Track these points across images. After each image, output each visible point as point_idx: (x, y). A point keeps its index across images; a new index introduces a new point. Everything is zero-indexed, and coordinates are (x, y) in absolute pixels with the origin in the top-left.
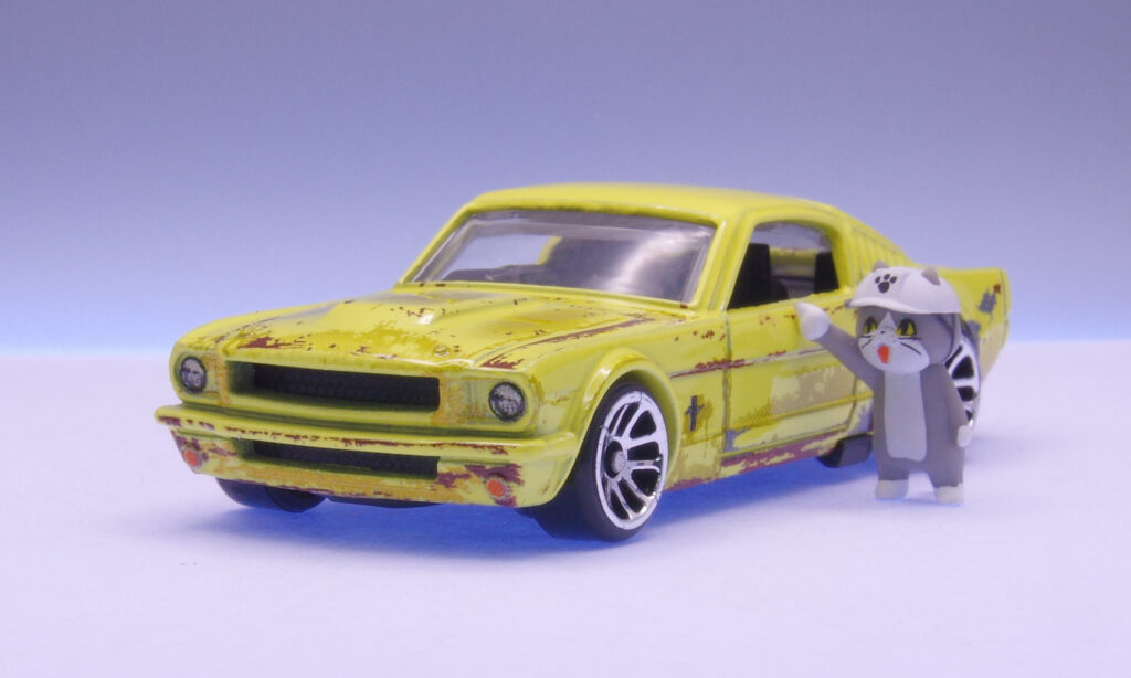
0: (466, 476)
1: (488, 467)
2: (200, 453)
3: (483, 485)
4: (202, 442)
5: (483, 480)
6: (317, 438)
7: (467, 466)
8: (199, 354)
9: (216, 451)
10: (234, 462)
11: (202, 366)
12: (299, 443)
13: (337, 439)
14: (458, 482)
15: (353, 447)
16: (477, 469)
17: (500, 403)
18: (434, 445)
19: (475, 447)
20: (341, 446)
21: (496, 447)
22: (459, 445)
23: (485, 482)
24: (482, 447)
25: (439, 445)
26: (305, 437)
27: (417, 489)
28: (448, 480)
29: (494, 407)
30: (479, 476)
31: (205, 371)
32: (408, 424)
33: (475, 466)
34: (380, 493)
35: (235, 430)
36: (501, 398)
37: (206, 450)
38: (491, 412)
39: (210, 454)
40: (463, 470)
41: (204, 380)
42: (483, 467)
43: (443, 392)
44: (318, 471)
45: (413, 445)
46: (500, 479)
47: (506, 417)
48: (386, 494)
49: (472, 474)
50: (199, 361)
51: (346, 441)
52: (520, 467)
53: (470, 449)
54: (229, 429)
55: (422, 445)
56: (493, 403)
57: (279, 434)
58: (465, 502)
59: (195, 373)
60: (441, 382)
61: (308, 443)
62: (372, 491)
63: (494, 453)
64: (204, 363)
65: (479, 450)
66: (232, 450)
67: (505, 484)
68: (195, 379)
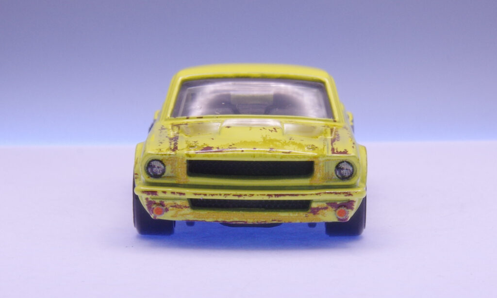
0: (326, 208)
1: (338, 203)
2: (164, 208)
3: (334, 212)
4: (166, 202)
5: (334, 209)
6: (253, 195)
7: (327, 203)
8: (160, 158)
9: (175, 206)
10: (188, 211)
11: (163, 164)
12: (241, 198)
13: (264, 195)
14: (320, 212)
15: (274, 198)
16: (332, 204)
17: (342, 171)
18: (317, 194)
19: (336, 193)
20: (266, 198)
21: (347, 193)
22: (328, 193)
23: (335, 211)
24: (340, 193)
25: (320, 193)
26: (246, 195)
27: (298, 217)
28: (315, 211)
29: (338, 173)
30: (332, 208)
31: (165, 166)
32: (294, 185)
33: (332, 203)
34: (275, 220)
35: (200, 194)
36: (343, 169)
37: (168, 207)
38: (336, 176)
39: (171, 208)
40: (325, 205)
41: (164, 171)
42: (336, 203)
43: (316, 168)
44: (241, 212)
45: (306, 195)
46: (345, 208)
47: (343, 178)
48: (279, 221)
49: (330, 208)
50: (161, 161)
51: (269, 195)
52: (355, 202)
53: (333, 195)
54: (196, 194)
55: (311, 195)
56: (338, 172)
57: (229, 195)
58: (321, 221)
59: (158, 167)
60: (315, 163)
61: (247, 198)
62: (271, 220)
63: (346, 196)
64: (164, 162)
65: (338, 195)
66: (188, 205)
67: (347, 210)
68: (159, 171)
